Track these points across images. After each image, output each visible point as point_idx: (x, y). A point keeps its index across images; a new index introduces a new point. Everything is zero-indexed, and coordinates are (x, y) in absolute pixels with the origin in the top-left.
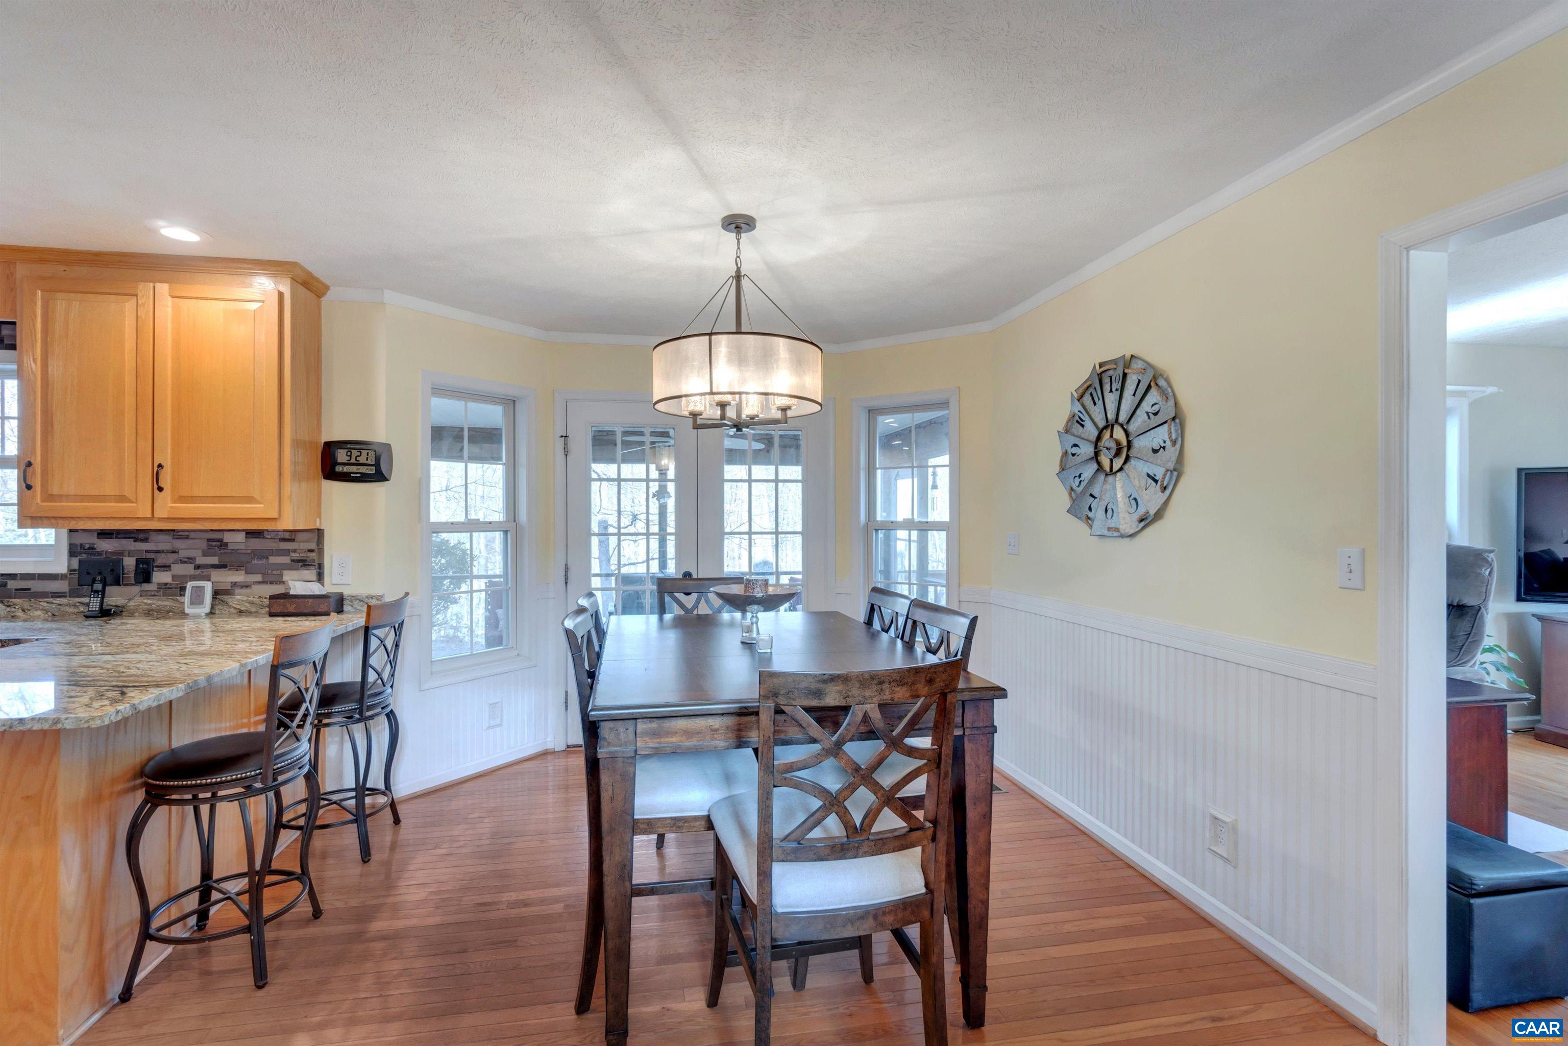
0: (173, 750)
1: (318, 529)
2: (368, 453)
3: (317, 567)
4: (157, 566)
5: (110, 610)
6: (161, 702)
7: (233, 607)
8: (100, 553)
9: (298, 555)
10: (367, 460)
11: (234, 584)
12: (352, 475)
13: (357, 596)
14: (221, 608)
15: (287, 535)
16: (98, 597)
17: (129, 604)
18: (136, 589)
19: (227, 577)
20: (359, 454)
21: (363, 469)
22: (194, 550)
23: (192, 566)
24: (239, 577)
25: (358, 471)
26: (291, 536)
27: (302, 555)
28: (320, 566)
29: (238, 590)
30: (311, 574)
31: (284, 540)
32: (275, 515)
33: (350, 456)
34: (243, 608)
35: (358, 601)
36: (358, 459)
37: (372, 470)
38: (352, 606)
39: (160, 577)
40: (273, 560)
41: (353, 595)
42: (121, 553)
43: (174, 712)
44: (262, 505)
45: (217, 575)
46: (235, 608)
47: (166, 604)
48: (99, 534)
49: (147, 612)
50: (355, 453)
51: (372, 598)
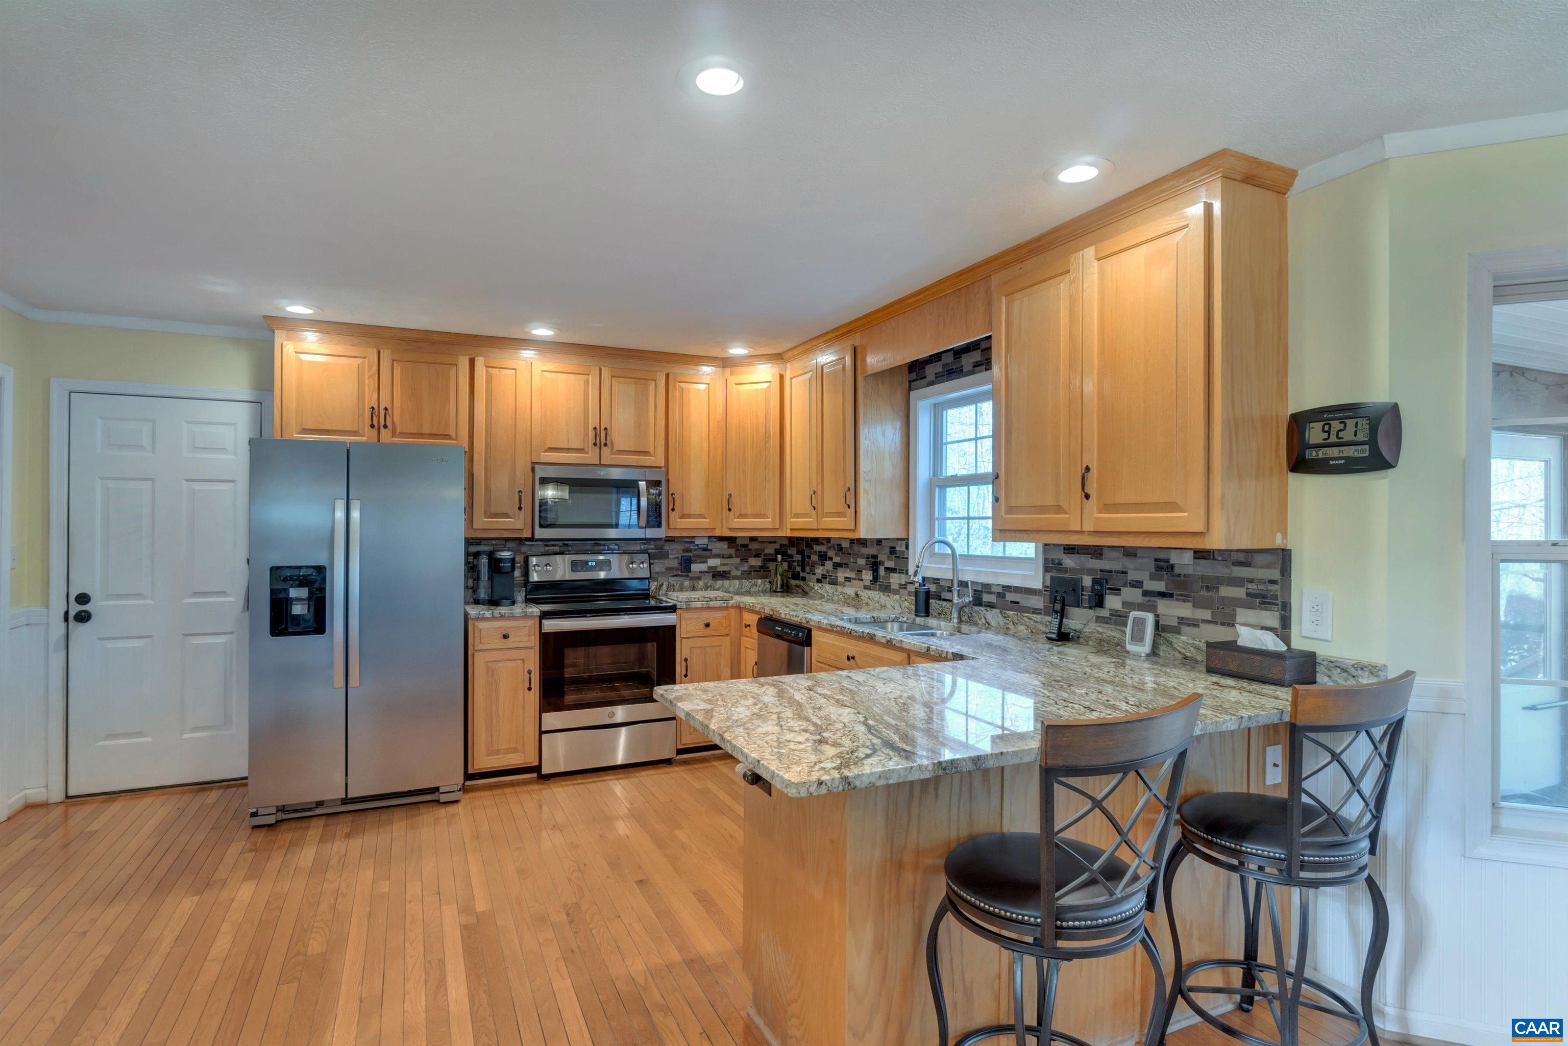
0: (1003, 834)
1: (1283, 550)
2: (1357, 423)
3: (1280, 607)
4: (1110, 589)
5: (1068, 634)
6: (891, 782)
7: (1178, 650)
8: (1066, 570)
9: (1255, 587)
10: (1355, 435)
11: (1182, 621)
12: (1331, 462)
13: (1337, 662)
14: (1165, 649)
15: (1241, 557)
16: (1057, 618)
17: (1085, 630)
18: (1091, 613)
19: (1172, 610)
20: (1342, 426)
21: (1349, 452)
22: (1140, 571)
23: (1140, 591)
24: (1184, 610)
25: (1341, 455)
26: (1246, 557)
27: (1260, 587)
28: (1286, 607)
29: (1184, 629)
30: (1272, 618)
31: (1237, 563)
32: (1199, 527)
33: (1328, 432)
34: (1188, 654)
35: (1339, 670)
36: (1341, 434)
37: (1364, 451)
38: (1329, 677)
39: (1113, 602)
40: (1226, 591)
41: (1332, 659)
42: (1082, 571)
43: (1006, 784)
44: (1186, 514)
45: (1163, 606)
46: (1179, 652)
47: (1114, 635)
48: (1065, 549)
49: (1098, 641)
50: (1337, 426)
51: (1362, 669)
